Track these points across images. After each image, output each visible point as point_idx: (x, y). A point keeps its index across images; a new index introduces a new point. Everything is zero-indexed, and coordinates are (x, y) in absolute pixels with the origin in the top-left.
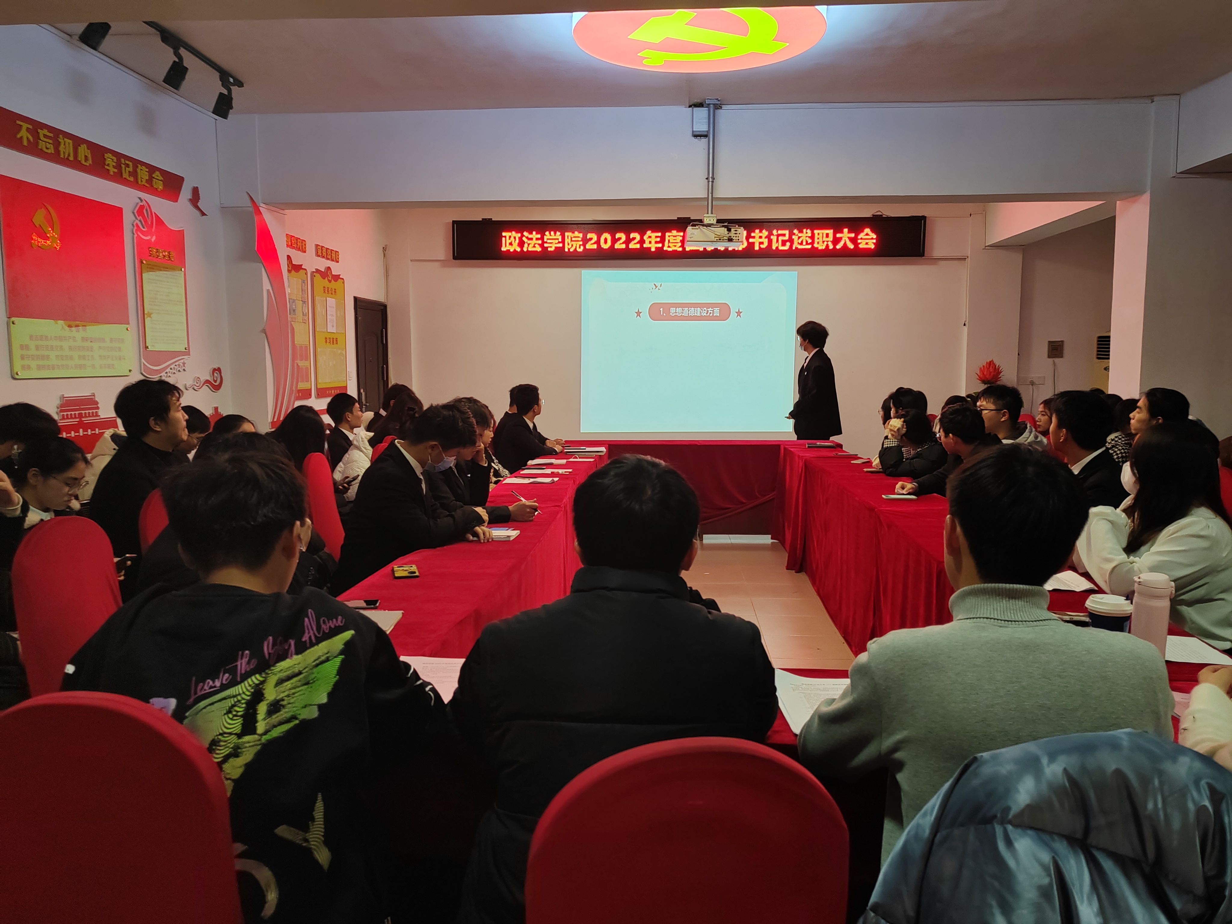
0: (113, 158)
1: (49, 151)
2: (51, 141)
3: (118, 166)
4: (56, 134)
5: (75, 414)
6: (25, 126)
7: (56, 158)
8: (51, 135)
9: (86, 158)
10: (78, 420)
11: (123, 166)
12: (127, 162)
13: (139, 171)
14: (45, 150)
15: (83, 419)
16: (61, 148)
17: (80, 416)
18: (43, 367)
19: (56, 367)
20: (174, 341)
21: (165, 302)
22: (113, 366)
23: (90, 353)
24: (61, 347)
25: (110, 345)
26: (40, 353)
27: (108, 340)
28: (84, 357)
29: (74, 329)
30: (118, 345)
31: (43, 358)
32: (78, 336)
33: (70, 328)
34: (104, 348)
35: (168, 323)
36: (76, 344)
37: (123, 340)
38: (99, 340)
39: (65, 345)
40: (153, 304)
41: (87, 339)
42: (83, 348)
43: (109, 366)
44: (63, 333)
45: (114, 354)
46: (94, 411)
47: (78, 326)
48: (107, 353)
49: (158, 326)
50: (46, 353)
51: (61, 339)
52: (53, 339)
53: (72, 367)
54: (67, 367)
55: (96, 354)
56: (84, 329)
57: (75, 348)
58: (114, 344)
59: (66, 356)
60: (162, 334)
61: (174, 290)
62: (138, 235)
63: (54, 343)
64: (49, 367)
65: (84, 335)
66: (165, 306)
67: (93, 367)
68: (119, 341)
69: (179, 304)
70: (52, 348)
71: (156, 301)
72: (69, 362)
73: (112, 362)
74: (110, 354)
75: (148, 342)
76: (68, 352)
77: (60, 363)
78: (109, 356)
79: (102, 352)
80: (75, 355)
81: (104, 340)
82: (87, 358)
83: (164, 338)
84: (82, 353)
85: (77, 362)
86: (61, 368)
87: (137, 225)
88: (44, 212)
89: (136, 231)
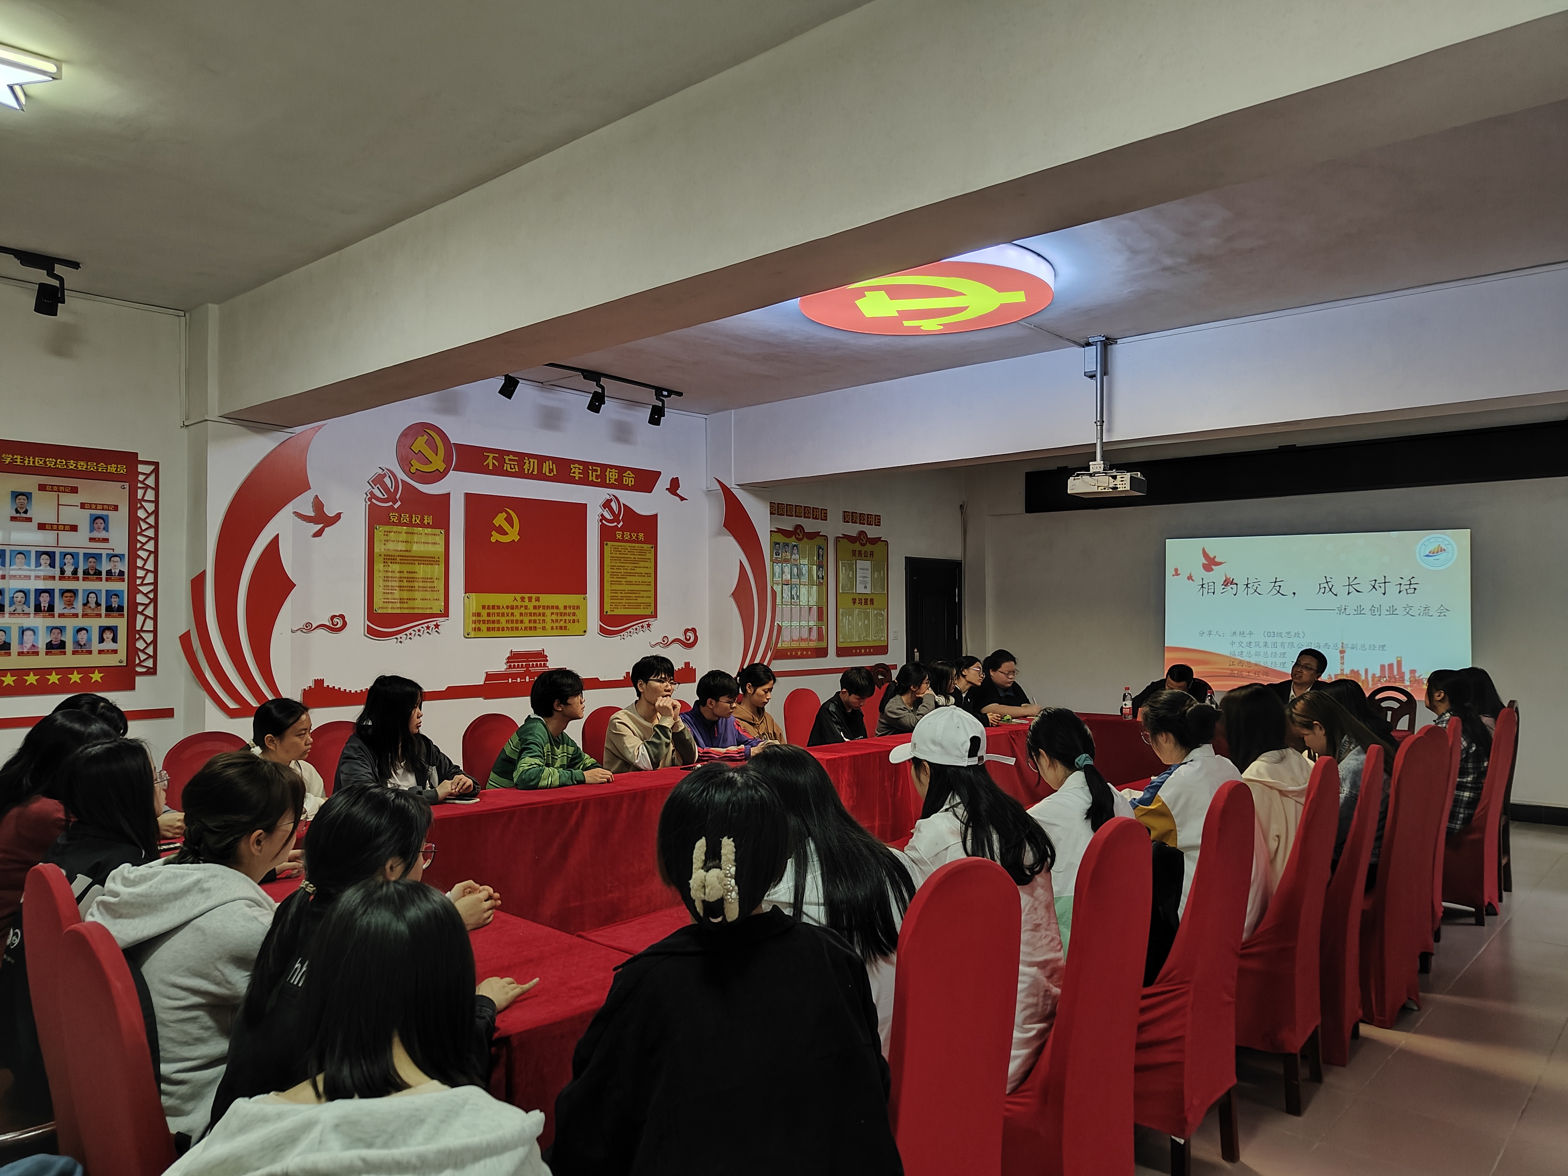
0: (579, 466)
1: (514, 470)
2: (516, 463)
3: (585, 472)
4: (521, 457)
5: (522, 665)
6: (491, 455)
7: (521, 474)
8: (517, 458)
9: (551, 471)
11: (590, 472)
12: (594, 468)
13: (607, 473)
14: (509, 469)
15: (530, 669)
16: (526, 467)
17: (528, 666)
18: (493, 629)
19: (506, 629)
20: (638, 606)
21: (631, 575)
22: (565, 628)
23: (541, 618)
24: (512, 614)
25: (563, 611)
26: (491, 618)
27: (561, 607)
28: (535, 621)
29: (526, 600)
30: (572, 611)
31: (493, 622)
32: (530, 605)
33: (523, 599)
34: (557, 614)
35: (632, 592)
36: (528, 611)
37: (578, 607)
38: (553, 607)
39: (517, 612)
40: (615, 577)
41: (539, 607)
42: (535, 614)
43: (561, 628)
44: (515, 603)
45: (567, 618)
46: (542, 663)
47: (531, 597)
48: (559, 618)
49: (619, 595)
50: (496, 618)
51: (512, 607)
52: (505, 607)
53: (521, 628)
54: (517, 629)
55: (548, 618)
56: (538, 599)
57: (526, 614)
58: (568, 611)
59: (517, 621)
60: (623, 601)
61: (642, 564)
62: (602, 523)
63: (506, 611)
64: (498, 629)
65: (537, 604)
66: (629, 579)
67: (544, 628)
68: (574, 607)
69: (646, 575)
70: (503, 614)
71: (619, 574)
72: (519, 625)
73: (565, 625)
74: (563, 618)
75: (607, 608)
76: (518, 618)
77: (510, 625)
78: (561, 620)
79: (554, 617)
80: (526, 619)
81: (557, 608)
82: (538, 621)
83: (627, 605)
84: (533, 618)
85: (527, 624)
86: (510, 630)
87: (602, 515)
88: (504, 515)
89: (601, 521)
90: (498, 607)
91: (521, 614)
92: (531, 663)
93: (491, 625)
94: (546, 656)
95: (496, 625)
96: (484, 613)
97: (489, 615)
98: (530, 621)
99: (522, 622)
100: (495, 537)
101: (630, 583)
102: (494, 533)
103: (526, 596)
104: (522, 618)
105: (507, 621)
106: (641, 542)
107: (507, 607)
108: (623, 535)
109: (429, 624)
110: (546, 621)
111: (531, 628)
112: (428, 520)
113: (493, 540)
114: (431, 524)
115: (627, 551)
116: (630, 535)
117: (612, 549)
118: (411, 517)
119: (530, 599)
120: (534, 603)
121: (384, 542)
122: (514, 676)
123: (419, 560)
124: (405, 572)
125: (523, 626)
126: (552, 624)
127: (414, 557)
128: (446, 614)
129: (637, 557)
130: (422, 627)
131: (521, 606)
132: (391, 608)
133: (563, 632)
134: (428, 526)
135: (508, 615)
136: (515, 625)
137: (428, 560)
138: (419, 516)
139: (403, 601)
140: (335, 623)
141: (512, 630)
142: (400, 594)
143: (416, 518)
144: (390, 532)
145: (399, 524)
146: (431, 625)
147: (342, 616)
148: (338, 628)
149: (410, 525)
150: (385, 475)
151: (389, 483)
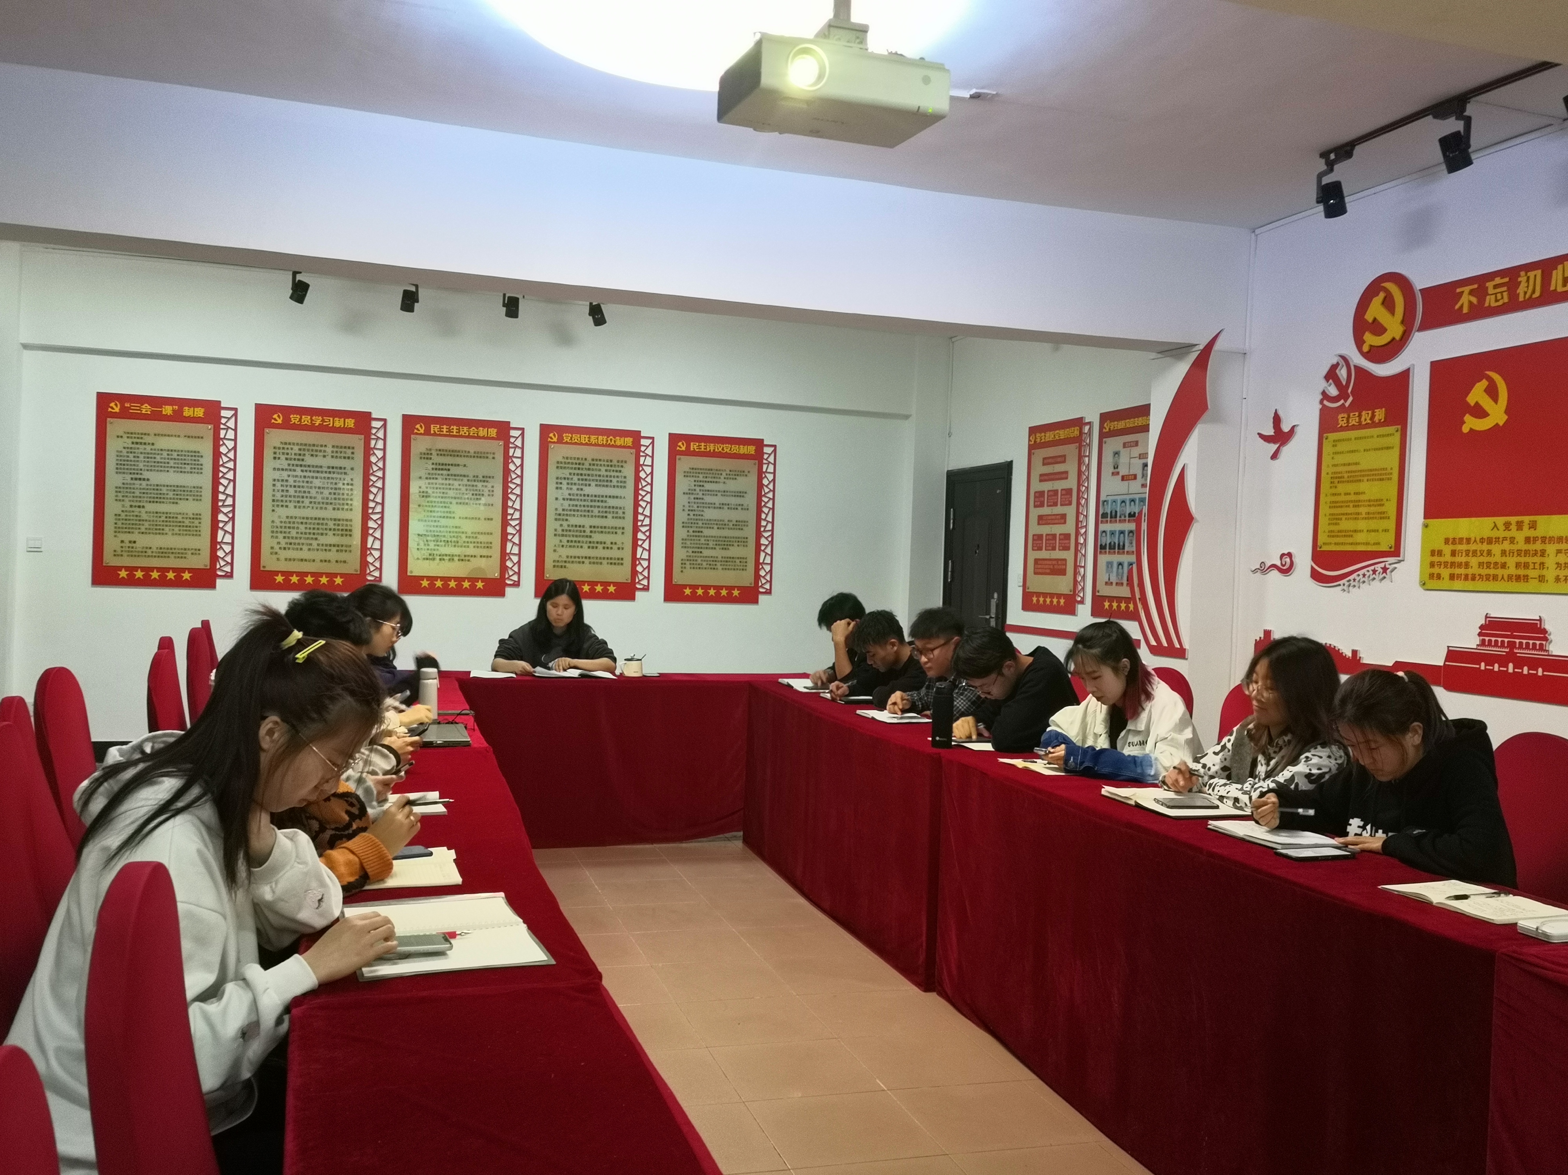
1: (1501, 303)
2: (1505, 289)
4: (1514, 275)
5: (1503, 642)
6: (1467, 289)
7: (1514, 305)
8: (1507, 279)
10: (1507, 650)
14: (1493, 304)
15: (1515, 651)
16: (1521, 289)
17: (1512, 645)
18: (1459, 576)
19: (1478, 578)
23: (1538, 559)
24: (1489, 553)
26: (1457, 559)
28: (1526, 566)
29: (1513, 527)
31: (1460, 565)
32: (1520, 536)
33: (1507, 526)
34: (1567, 552)
36: (1515, 547)
38: (1560, 539)
39: (1496, 549)
41: (1535, 539)
42: (1527, 553)
44: (1495, 534)
46: (1538, 642)
47: (1522, 522)
50: (1463, 559)
51: (1490, 541)
52: (1478, 541)
53: (1503, 578)
54: (1495, 578)
55: (1551, 560)
56: (1533, 526)
57: (1512, 552)
59: (1496, 563)
63: (1479, 547)
64: (1466, 578)
65: (1532, 533)
67: (1542, 579)
70: (1475, 552)
72: (1500, 572)
76: (1498, 558)
77: (1484, 572)
79: (1562, 558)
80: (1511, 561)
82: (1531, 566)
84: (1522, 560)
85: (1512, 571)
86: (1485, 579)
88: (1484, 384)
90: (1468, 541)
91: (1504, 553)
92: (1518, 641)
93: (1456, 571)
94: (1545, 631)
95: (1463, 571)
97: (1453, 553)
98: (1518, 565)
99: (1504, 566)
100: (1471, 423)
102: (1468, 418)
103: (1513, 519)
104: (1504, 559)
105: (1481, 565)
107: (1482, 540)
109: (1376, 566)
110: (1546, 565)
111: (1518, 578)
112: (1380, 414)
114: (1382, 421)
118: (1360, 416)
119: (1520, 526)
120: (1527, 532)
121: (1332, 456)
122: (1490, 659)
123: (1368, 475)
124: (1352, 494)
125: (1506, 572)
126: (1558, 572)
127: (1363, 471)
128: (1396, 551)
130: (1368, 571)
131: (1505, 539)
132: (1335, 544)
134: (1380, 424)
135: (1482, 555)
136: (1492, 572)
137: (1379, 475)
138: (1370, 412)
139: (1348, 534)
140: (1284, 563)
141: (1488, 579)
142: (1345, 525)
143: (1366, 416)
144: (1339, 441)
145: (1348, 428)
146: (1379, 567)
147: (1290, 555)
148: (1286, 570)
149: (1360, 426)
150: (1338, 364)
151: (1343, 373)
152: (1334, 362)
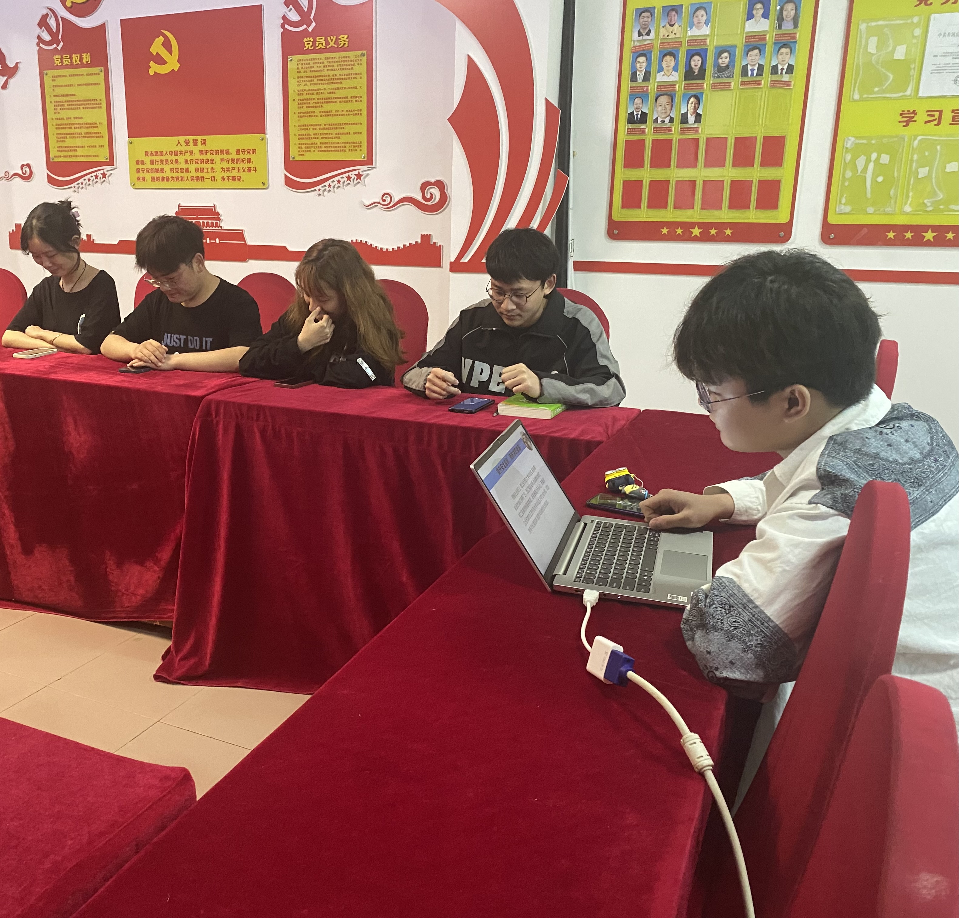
18: (158, 179)
19: (171, 179)
20: (341, 148)
21: (327, 101)
22: (239, 178)
23: (210, 166)
24: (177, 161)
25: (236, 157)
26: (155, 166)
27: (233, 151)
28: (202, 170)
29: (191, 143)
30: (247, 156)
31: (157, 171)
32: (196, 150)
33: (187, 142)
34: (228, 161)
35: (331, 126)
36: (194, 157)
37: (254, 151)
38: (222, 152)
39: (181, 159)
40: (305, 106)
41: (206, 152)
42: (202, 161)
43: (234, 179)
44: (179, 148)
45: (241, 165)
46: (214, 222)
47: (197, 140)
48: (231, 165)
49: (312, 132)
50: (160, 166)
51: (176, 153)
52: (168, 153)
53: (187, 179)
54: (182, 179)
55: (218, 166)
56: (204, 142)
57: (192, 161)
58: (241, 156)
59: (182, 169)
60: (318, 141)
61: (346, 84)
62: (285, 30)
63: (169, 157)
64: (163, 179)
65: (203, 148)
66: (327, 107)
67: (213, 179)
68: (249, 151)
69: (354, 100)
70: (167, 161)
71: (311, 102)
72: (185, 175)
73: (238, 174)
74: (236, 166)
75: (294, 153)
76: (183, 165)
77: (174, 175)
78: (233, 168)
79: (225, 165)
81: (228, 152)
82: (205, 170)
83: (323, 146)
84: (199, 166)
85: (194, 174)
86: (175, 180)
87: (284, 18)
88: (161, 39)
89: (282, 26)
90: (162, 153)
91: (186, 161)
92: (201, 221)
93: (155, 175)
94: (218, 214)
95: (160, 175)
96: (148, 160)
97: (152, 162)
98: (197, 170)
99: (187, 170)
100: (154, 68)
101: (327, 114)
102: (152, 64)
103: (191, 138)
104: (186, 166)
105: (172, 170)
106: (343, 49)
107: (171, 153)
108: (314, 42)
109: (97, 172)
110: (215, 170)
111: (198, 179)
112: (86, 58)
113: (151, 72)
114: (89, 62)
115: (322, 65)
116: (326, 40)
117: (300, 66)
118: (71, 58)
119: (195, 142)
120: (200, 147)
121: (52, 88)
123: (83, 104)
124: (72, 118)
125: (189, 175)
126: (223, 174)
127: (79, 101)
128: (111, 162)
129: (337, 73)
130: (92, 176)
131: (186, 152)
132: (64, 157)
133: (236, 184)
134: (87, 65)
135: (172, 163)
136: (180, 175)
137: (91, 104)
138: (79, 55)
139: (73, 149)
140: (24, 172)
141: (178, 180)
142: (69, 142)
143: (76, 58)
144: (57, 76)
145: (62, 67)
146: (99, 174)
147: (28, 165)
148: (28, 177)
149: (72, 66)
150: (47, 15)
151: (52, 22)
152: (45, 12)
